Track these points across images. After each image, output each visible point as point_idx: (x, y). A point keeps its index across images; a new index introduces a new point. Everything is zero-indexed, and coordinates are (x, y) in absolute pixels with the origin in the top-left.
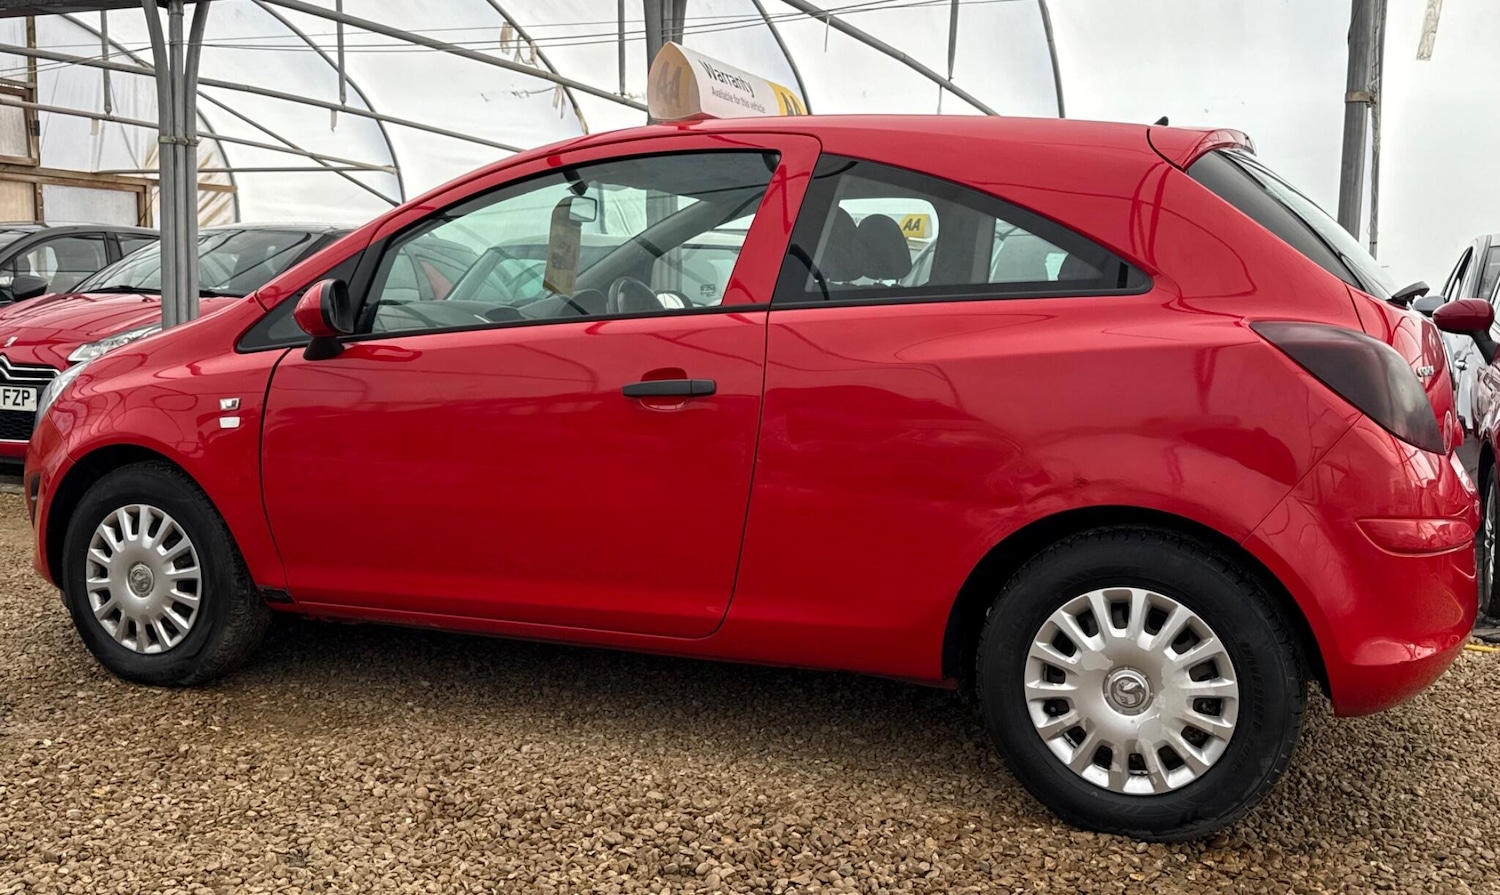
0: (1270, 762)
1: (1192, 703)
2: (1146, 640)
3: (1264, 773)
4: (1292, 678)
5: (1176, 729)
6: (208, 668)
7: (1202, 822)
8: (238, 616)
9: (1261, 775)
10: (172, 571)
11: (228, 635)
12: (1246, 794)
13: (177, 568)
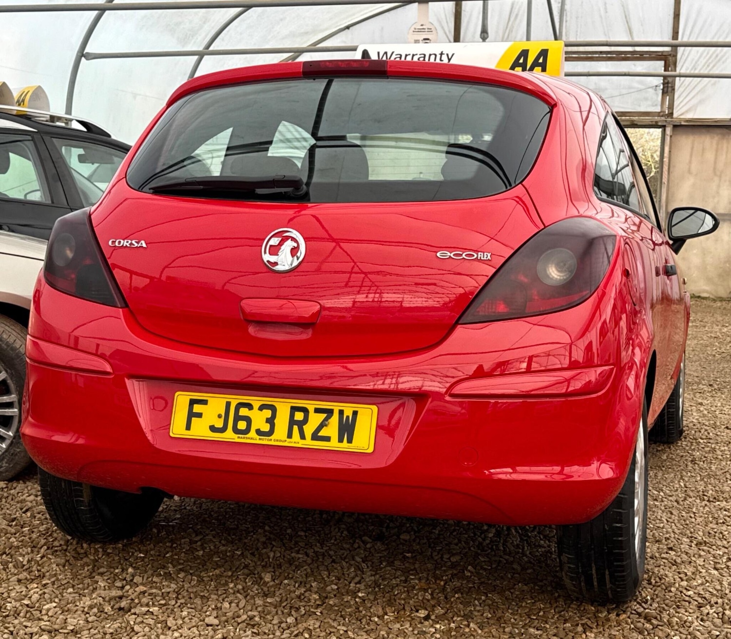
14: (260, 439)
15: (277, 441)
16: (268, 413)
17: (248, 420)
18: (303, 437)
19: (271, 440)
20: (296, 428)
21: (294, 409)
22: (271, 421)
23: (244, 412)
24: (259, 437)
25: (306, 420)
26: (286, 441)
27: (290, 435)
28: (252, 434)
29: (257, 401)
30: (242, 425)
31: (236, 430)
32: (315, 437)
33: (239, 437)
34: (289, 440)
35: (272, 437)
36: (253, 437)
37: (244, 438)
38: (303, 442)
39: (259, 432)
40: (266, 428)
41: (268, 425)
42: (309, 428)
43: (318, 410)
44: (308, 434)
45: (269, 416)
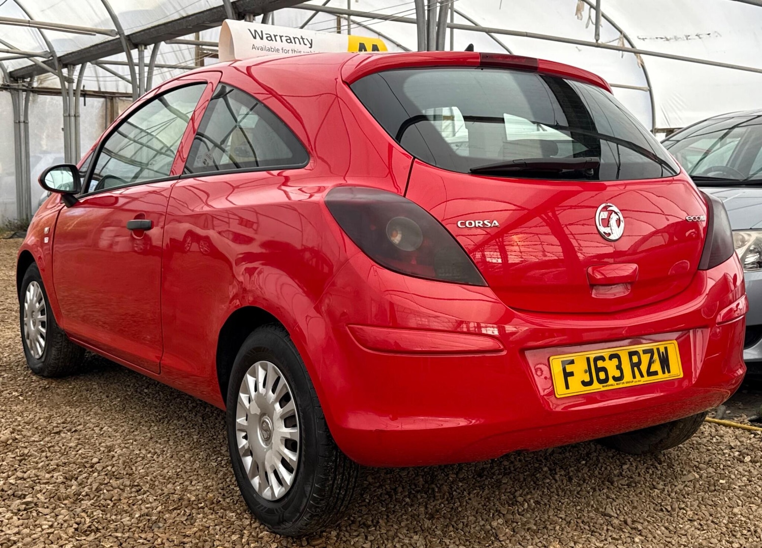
0: (310, 489)
1: (284, 442)
2: (272, 396)
3: (308, 495)
4: (321, 432)
5: (278, 458)
6: (50, 369)
7: (287, 524)
8: (58, 343)
9: (306, 497)
10: (40, 316)
11: (54, 352)
12: (302, 508)
13: (42, 315)
14: (617, 384)
15: (628, 382)
17: (604, 370)
18: (642, 376)
19: (624, 383)
20: (636, 369)
21: (631, 354)
22: (619, 367)
23: (600, 364)
24: (615, 383)
25: (640, 362)
27: (634, 377)
28: (611, 381)
29: (606, 353)
30: (602, 375)
31: (600, 381)
32: (650, 374)
33: (603, 386)
34: (634, 380)
35: (624, 381)
36: (612, 385)
37: (607, 386)
38: (643, 379)
39: (615, 379)
40: (617, 374)
41: (618, 371)
42: (644, 368)
43: (645, 352)
44: (645, 373)
45: (617, 364)
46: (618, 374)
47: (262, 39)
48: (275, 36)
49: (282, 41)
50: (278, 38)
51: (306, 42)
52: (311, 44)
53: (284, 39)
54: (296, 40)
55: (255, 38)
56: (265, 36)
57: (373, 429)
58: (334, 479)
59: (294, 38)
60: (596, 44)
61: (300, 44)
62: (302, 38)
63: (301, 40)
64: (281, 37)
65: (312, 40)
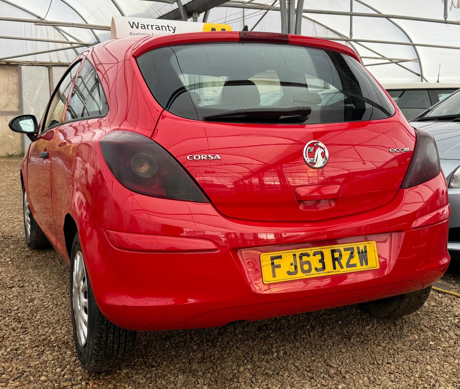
5: (82, 319)
14: (318, 274)
15: (329, 272)
16: (319, 257)
17: (308, 263)
18: (342, 267)
19: (325, 273)
21: (333, 252)
22: (322, 261)
25: (341, 257)
26: (333, 271)
27: (335, 268)
28: (313, 271)
29: (311, 251)
30: (306, 267)
31: (304, 271)
32: (348, 266)
33: (306, 275)
34: (334, 271)
35: (326, 271)
36: (314, 274)
37: (309, 275)
38: (342, 270)
39: (317, 269)
41: (321, 264)
42: (344, 261)
43: (346, 250)
44: (344, 265)
45: (320, 258)
46: (320, 266)
47: (137, 28)
48: (147, 26)
49: (152, 29)
50: (150, 27)
51: (170, 28)
52: (174, 30)
53: (154, 27)
54: (164, 28)
55: (132, 27)
56: (140, 26)
57: (120, 304)
58: (107, 337)
59: (162, 27)
60: (445, 21)
61: (166, 30)
62: (168, 26)
63: (167, 28)
64: (152, 26)
65: (175, 27)
